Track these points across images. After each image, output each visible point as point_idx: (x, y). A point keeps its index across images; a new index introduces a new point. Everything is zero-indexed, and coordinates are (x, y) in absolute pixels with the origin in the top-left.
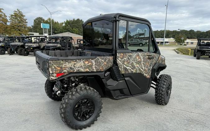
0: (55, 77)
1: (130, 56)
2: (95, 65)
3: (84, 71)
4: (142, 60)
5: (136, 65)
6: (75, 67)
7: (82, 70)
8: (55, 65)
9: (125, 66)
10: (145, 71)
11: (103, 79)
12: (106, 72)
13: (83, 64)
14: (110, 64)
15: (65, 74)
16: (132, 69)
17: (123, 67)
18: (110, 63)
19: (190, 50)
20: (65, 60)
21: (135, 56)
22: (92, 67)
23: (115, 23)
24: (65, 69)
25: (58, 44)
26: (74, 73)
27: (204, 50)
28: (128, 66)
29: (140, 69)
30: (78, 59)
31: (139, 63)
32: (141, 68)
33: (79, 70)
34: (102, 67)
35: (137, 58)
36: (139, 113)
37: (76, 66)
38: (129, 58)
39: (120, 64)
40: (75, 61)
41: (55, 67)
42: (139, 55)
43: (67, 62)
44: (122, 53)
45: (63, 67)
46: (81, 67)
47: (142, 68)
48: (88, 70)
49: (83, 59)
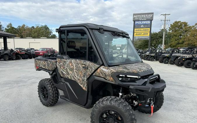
0: (36, 68)
3: (43, 68)
9: (61, 70)
10: (79, 81)
14: (53, 66)
16: (67, 75)
21: (68, 62)
22: (46, 66)
29: (73, 77)
32: (74, 75)
33: (41, 66)
34: (50, 67)
35: (70, 65)
38: (64, 63)
39: (58, 67)
42: (72, 63)
44: (60, 58)
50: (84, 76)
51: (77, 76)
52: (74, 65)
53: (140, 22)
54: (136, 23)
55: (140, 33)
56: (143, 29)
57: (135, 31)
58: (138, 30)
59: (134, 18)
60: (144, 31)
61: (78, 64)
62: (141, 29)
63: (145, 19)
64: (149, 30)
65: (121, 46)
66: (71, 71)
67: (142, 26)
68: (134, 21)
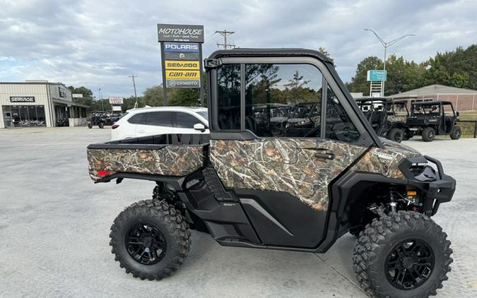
0: (97, 176)
1: (246, 147)
2: (160, 162)
3: (140, 171)
4: (288, 158)
5: (269, 173)
6: (123, 162)
7: (137, 169)
8: (94, 157)
9: (232, 170)
10: (300, 191)
12: (189, 177)
13: (136, 158)
14: (193, 163)
15: (111, 174)
16: (255, 179)
17: (226, 173)
18: (193, 161)
21: (261, 148)
22: (154, 165)
24: (109, 165)
26: (124, 172)
28: (240, 171)
29: (280, 182)
30: (131, 149)
31: (276, 165)
32: (284, 178)
33: (130, 168)
34: (176, 167)
35: (270, 153)
37: (124, 160)
38: (244, 152)
39: (218, 164)
40: (125, 151)
42: (274, 147)
44: (223, 140)
45: (105, 160)
46: (134, 163)
47: (290, 182)
48: (147, 170)
49: (140, 149)
50: (321, 177)
51: (294, 181)
52: (285, 154)
53: (176, 47)
54: (167, 46)
55: (179, 72)
56: (184, 63)
57: (167, 68)
58: (173, 65)
59: (160, 35)
60: (188, 68)
61: (297, 148)
62: (181, 62)
63: (187, 38)
64: (198, 65)
65: (122, 103)
66: (274, 168)
67: (181, 55)
68: (162, 43)
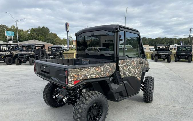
0: (73, 84)
1: (128, 62)
2: (103, 71)
3: (95, 77)
4: (136, 65)
5: (132, 70)
6: (88, 74)
7: (94, 76)
8: (73, 74)
9: (124, 71)
11: (109, 83)
12: (110, 77)
13: (94, 71)
15: (81, 81)
16: (129, 73)
18: (114, 69)
19: (148, 54)
20: (81, 68)
22: (101, 73)
23: (116, 33)
24: (81, 77)
25: (32, 52)
26: (88, 79)
27: (160, 54)
28: (126, 71)
30: (90, 67)
31: (134, 67)
33: (91, 77)
34: (108, 72)
35: (133, 64)
36: (134, 112)
37: (89, 73)
40: (88, 68)
41: (73, 75)
43: (82, 70)
45: (79, 74)
46: (93, 73)
47: (136, 72)
48: (98, 76)
49: (94, 67)
50: (141, 69)
